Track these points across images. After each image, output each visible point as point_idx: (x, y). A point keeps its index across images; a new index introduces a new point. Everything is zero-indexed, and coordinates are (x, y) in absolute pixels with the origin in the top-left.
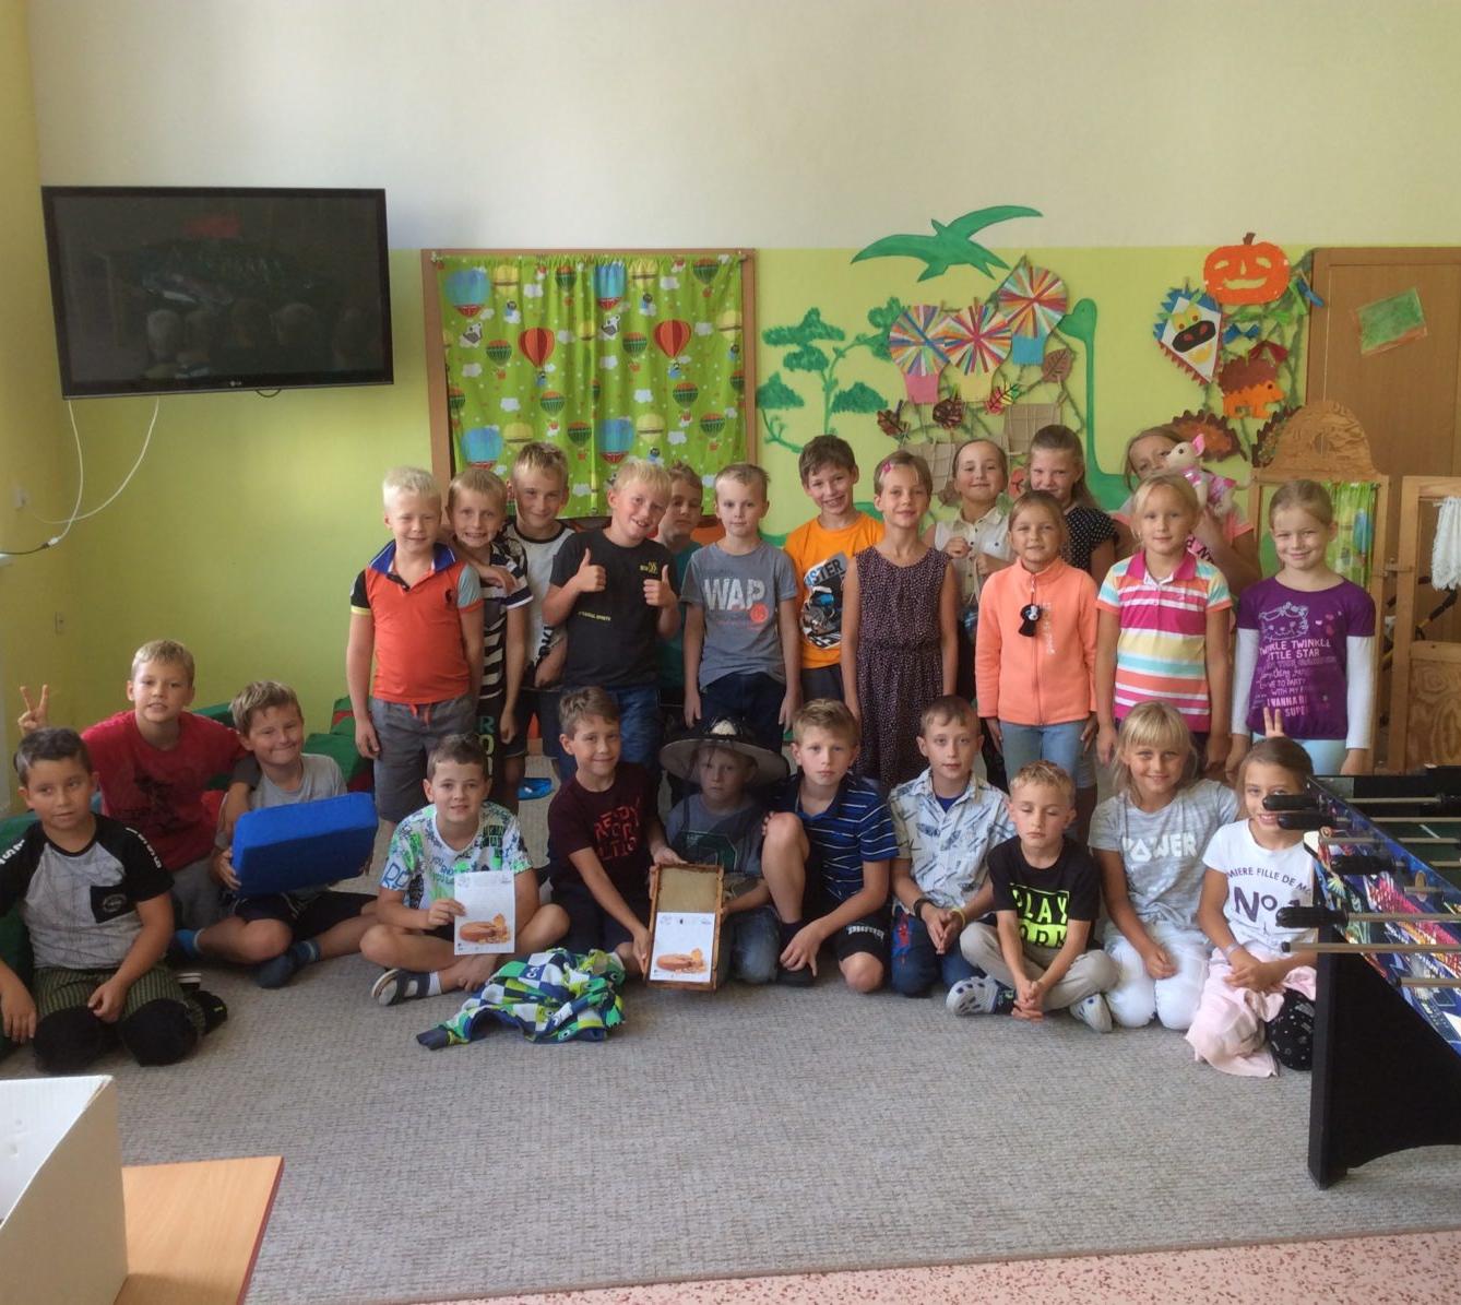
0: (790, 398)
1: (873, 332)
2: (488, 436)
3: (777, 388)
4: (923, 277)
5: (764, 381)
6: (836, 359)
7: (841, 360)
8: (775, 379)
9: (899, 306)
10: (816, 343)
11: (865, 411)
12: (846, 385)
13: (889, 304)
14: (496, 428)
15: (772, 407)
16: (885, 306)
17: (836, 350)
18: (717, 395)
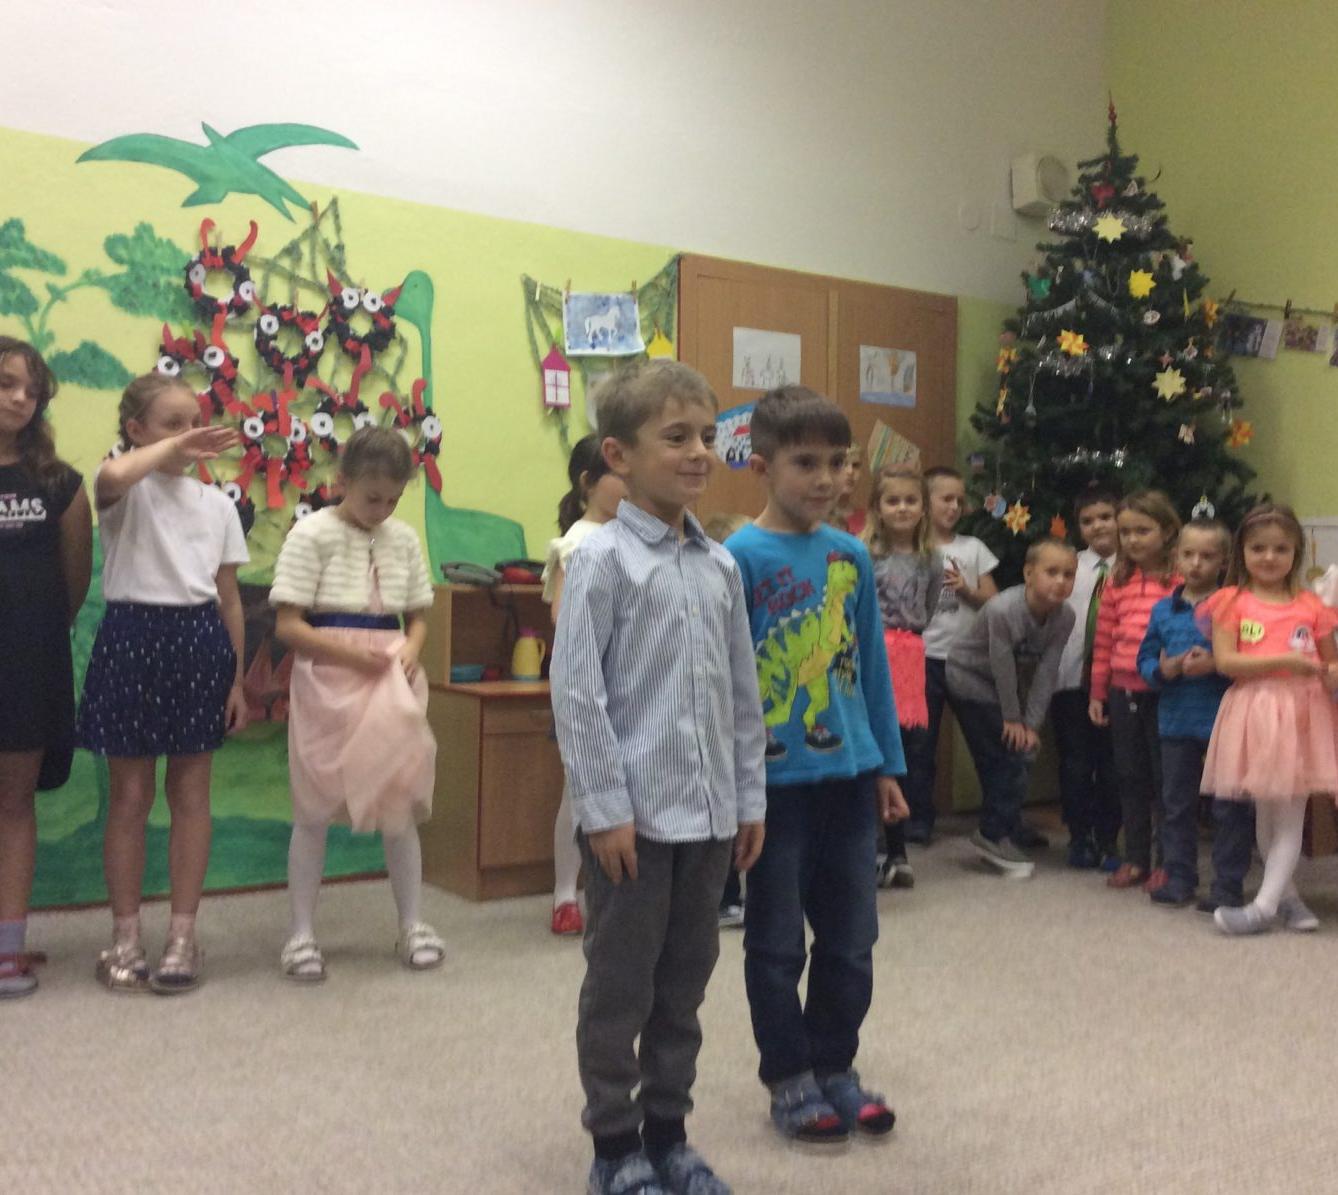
1: (110, 268)
4: (191, 202)
6: (50, 305)
7: (58, 304)
9: (152, 237)
10: (17, 273)
11: (98, 386)
12: (67, 344)
13: (137, 230)
16: (130, 232)
17: (51, 288)
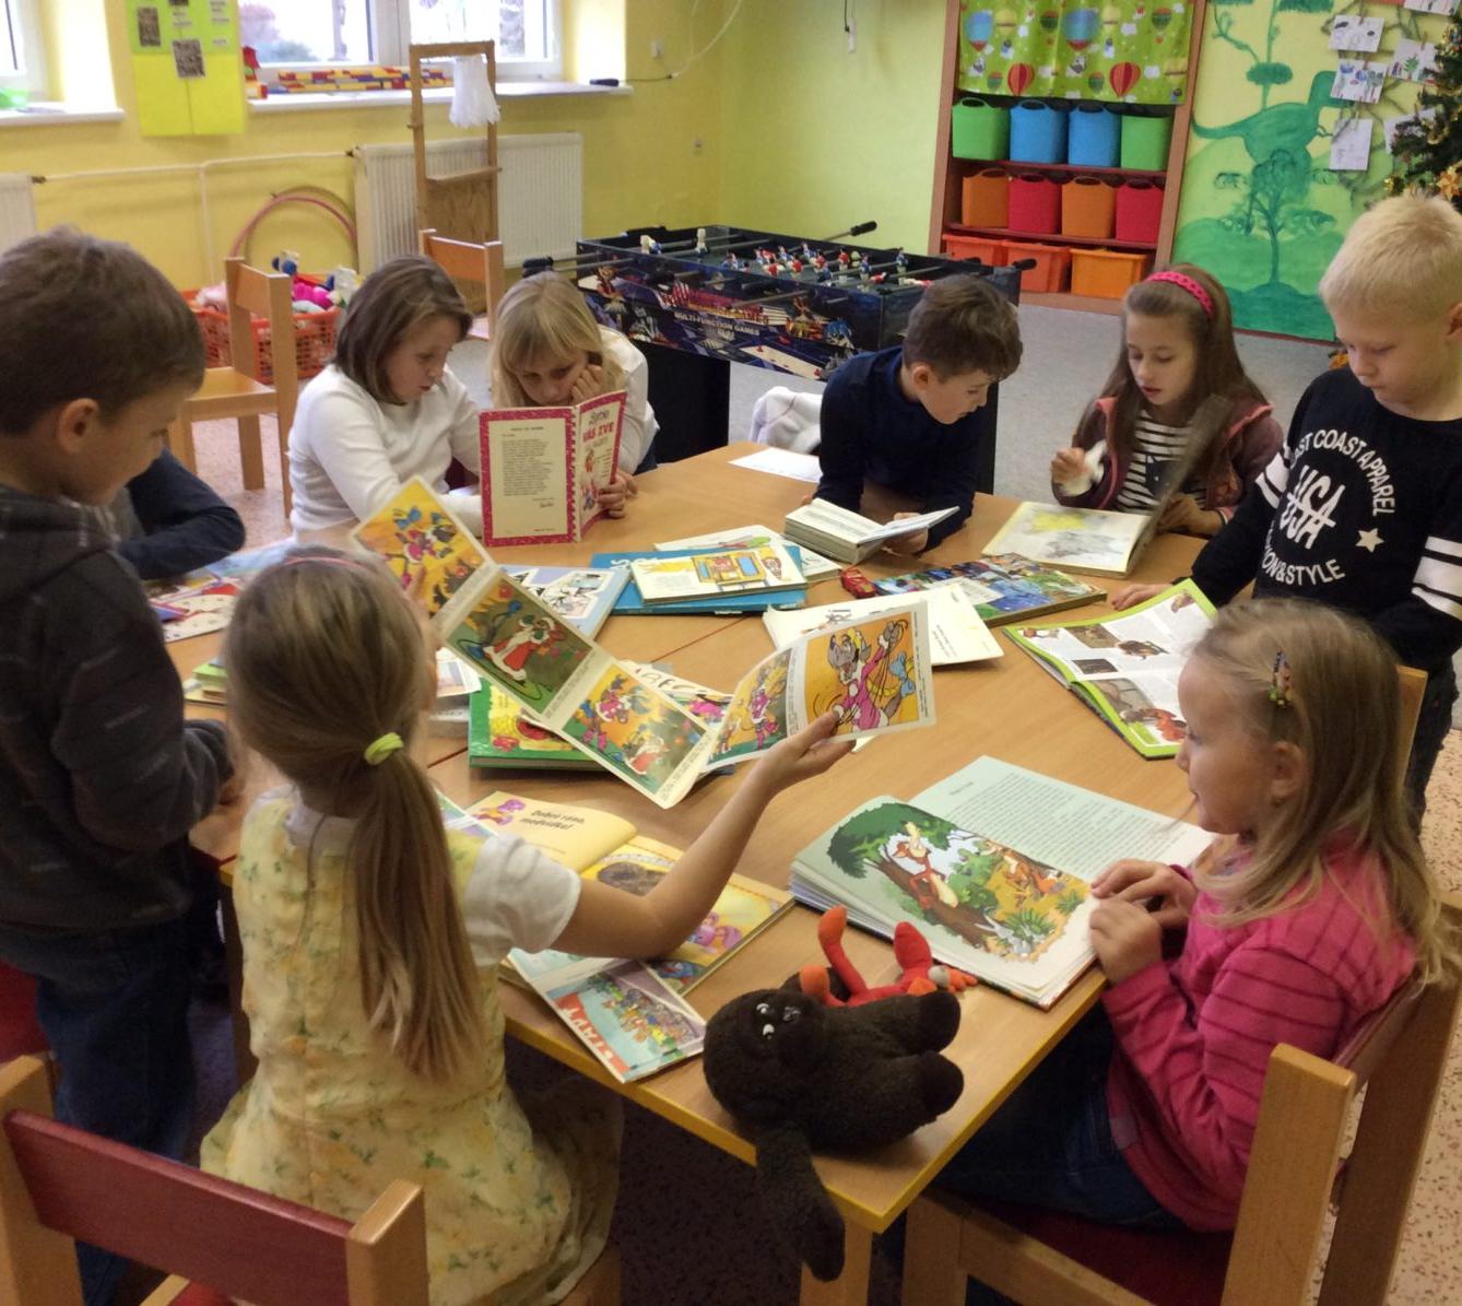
11: (1310, 10)
15: (1224, 3)
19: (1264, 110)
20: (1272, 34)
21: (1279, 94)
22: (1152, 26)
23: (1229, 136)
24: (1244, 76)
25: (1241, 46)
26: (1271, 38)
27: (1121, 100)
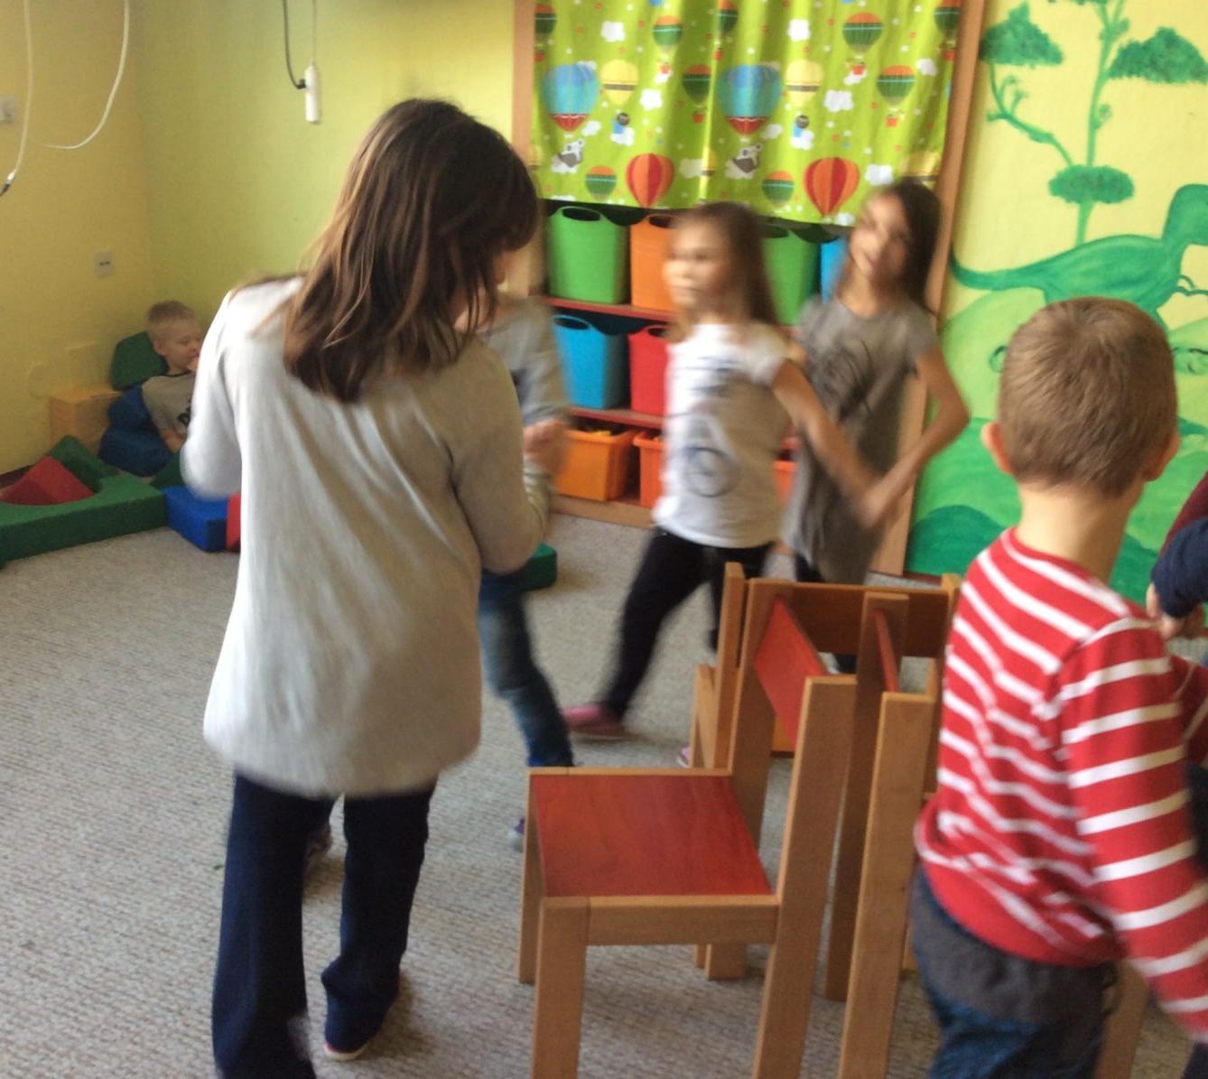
0: (1040, 48)
2: (584, 78)
3: (1020, 29)
5: (1001, 16)
8: (1020, 16)
11: (1169, 79)
12: (1141, 32)
14: (592, 65)
15: (1008, 61)
18: (913, 35)
19: (1081, 246)
20: (1098, 118)
21: (1107, 220)
22: (879, 98)
23: (1018, 286)
24: (1044, 189)
25: (1038, 136)
26: (1094, 125)
27: (828, 220)
